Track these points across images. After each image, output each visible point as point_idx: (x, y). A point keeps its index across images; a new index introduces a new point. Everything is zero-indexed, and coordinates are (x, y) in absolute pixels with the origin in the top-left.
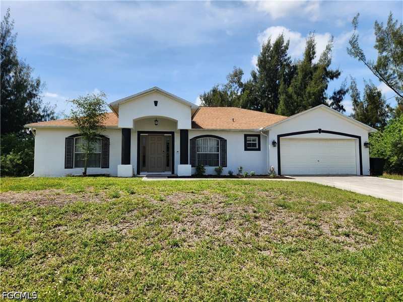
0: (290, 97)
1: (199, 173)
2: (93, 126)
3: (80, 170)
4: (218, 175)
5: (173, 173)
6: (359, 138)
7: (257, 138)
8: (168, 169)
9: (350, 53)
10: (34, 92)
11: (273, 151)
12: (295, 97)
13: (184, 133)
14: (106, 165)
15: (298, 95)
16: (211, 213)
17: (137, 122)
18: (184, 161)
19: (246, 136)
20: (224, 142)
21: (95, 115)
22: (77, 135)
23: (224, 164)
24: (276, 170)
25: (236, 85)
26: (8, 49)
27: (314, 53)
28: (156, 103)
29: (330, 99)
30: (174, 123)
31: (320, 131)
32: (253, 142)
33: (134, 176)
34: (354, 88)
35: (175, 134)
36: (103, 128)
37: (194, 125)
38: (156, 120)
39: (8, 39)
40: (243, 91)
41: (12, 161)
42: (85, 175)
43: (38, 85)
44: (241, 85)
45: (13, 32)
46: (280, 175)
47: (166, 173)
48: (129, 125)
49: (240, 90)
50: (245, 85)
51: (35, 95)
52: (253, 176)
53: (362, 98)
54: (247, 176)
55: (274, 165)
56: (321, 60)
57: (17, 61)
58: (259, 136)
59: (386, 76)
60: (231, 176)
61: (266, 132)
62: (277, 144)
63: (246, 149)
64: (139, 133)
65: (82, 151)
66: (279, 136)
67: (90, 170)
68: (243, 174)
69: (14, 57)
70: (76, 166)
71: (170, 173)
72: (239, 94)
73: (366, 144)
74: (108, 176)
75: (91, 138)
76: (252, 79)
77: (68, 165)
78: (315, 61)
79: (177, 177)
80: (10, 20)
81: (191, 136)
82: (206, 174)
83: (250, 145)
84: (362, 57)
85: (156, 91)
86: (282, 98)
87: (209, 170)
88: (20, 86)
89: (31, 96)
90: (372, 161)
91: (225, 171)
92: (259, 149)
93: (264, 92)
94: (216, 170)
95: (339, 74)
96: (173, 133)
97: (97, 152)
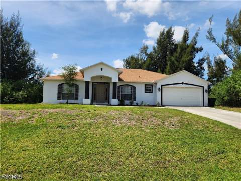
0: (173, 63)
1: (121, 104)
2: (72, 80)
3: (65, 101)
4: (131, 104)
5: (109, 103)
6: (203, 87)
7: (151, 87)
8: (107, 101)
9: (208, 38)
10: (32, 57)
11: (159, 93)
12: (176, 62)
13: (115, 84)
14: (77, 99)
15: (177, 61)
16: (126, 117)
17: (92, 78)
18: (114, 97)
19: (145, 85)
20: (134, 88)
21: (72, 74)
22: (63, 84)
23: (134, 99)
24: (160, 103)
25: (144, 54)
26: (19, 33)
27: (188, 37)
28: (102, 69)
29: (197, 63)
30: (111, 79)
31: (183, 84)
32: (149, 88)
33: (91, 104)
34: (208, 58)
35: (110, 84)
36: (76, 80)
37: (120, 79)
38: (101, 77)
39: (18, 28)
40: (148, 58)
41: (22, 95)
42: (67, 103)
43: (34, 53)
44: (146, 54)
45: (21, 24)
46: (162, 105)
47: (106, 103)
48: (89, 80)
49: (146, 57)
50: (149, 55)
51: (32, 59)
52: (148, 105)
53: (213, 64)
54: (145, 106)
55: (159, 100)
56: (192, 41)
57: (23, 40)
58: (152, 85)
59: (228, 51)
60: (137, 105)
61: (156, 84)
62: (161, 90)
63: (145, 92)
64: (93, 83)
65: (66, 92)
66: (162, 86)
67: (70, 101)
68: (143, 104)
69: (22, 38)
70: (63, 99)
71: (107, 103)
72: (145, 60)
73: (206, 91)
74: (78, 104)
75: (71, 86)
76: (153, 51)
77: (59, 98)
78: (189, 42)
79: (111, 105)
80: (19, 17)
81: (118, 85)
82: (125, 104)
83: (147, 90)
84: (215, 41)
85: (102, 63)
86: (169, 63)
87: (127, 102)
88: (25, 54)
89: (30, 59)
90: (209, 99)
91: (135, 102)
92: (152, 92)
93: (159, 59)
94: (130, 102)
95: (202, 49)
96: (109, 83)
97: (73, 92)
